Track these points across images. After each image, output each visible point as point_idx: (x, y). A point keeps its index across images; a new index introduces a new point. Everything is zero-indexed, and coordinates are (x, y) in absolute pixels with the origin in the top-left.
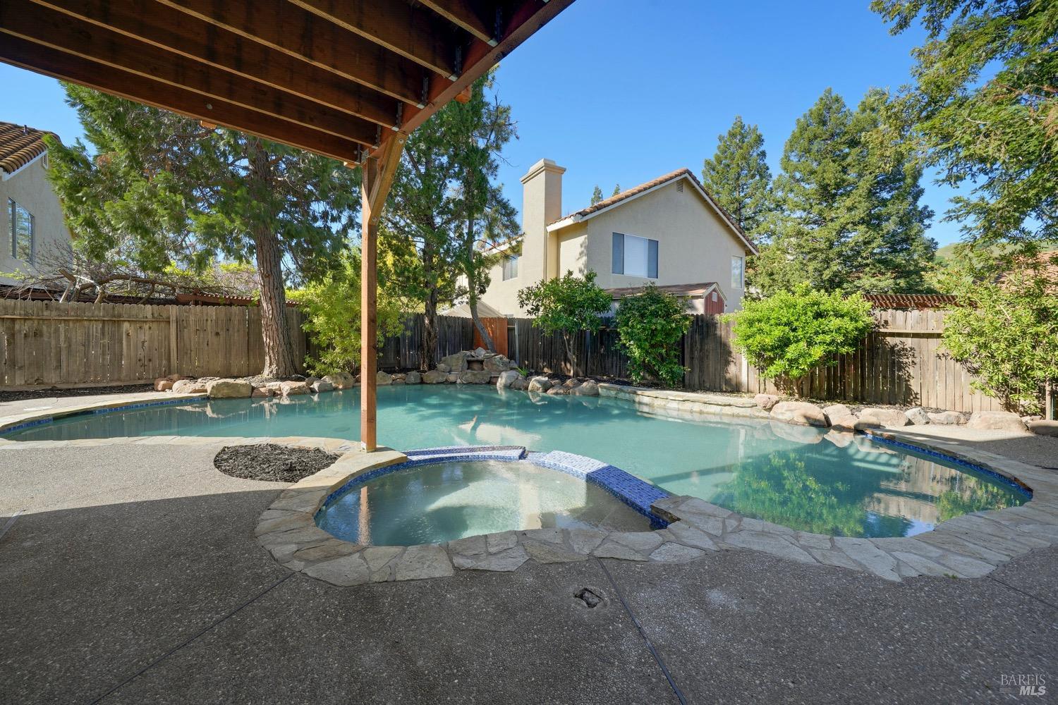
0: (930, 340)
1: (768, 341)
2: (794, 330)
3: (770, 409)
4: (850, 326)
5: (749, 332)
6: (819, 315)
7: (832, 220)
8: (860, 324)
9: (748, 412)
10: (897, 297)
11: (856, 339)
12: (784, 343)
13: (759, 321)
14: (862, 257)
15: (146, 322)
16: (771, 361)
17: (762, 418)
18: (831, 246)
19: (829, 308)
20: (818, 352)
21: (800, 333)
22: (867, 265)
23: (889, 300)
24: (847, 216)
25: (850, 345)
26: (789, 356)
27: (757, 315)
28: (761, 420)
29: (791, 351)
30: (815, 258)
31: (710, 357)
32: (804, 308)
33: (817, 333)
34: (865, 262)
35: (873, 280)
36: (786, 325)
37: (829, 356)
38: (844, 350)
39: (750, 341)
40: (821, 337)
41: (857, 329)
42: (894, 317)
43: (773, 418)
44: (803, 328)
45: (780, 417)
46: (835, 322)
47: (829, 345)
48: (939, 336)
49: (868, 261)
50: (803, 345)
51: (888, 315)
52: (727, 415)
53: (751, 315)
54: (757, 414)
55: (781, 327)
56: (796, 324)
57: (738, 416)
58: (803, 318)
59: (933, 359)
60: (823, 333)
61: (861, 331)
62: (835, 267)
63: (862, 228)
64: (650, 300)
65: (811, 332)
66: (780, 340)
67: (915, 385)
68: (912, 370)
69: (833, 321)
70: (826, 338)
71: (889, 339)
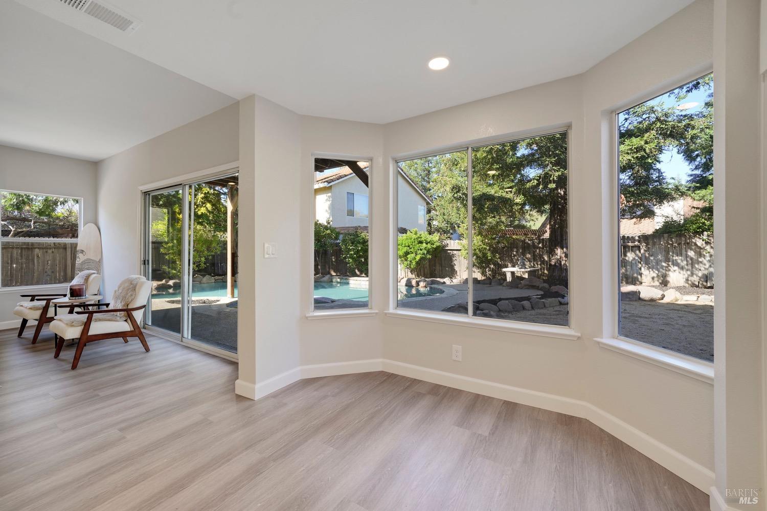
2: (411, 249)
4: (429, 246)
8: (435, 246)
11: (433, 252)
15: (50, 248)
20: (418, 258)
26: (410, 259)
33: (418, 250)
36: (408, 246)
37: (421, 259)
38: (429, 256)
41: (433, 248)
42: (450, 243)
50: (413, 255)
51: (448, 241)
55: (406, 248)
56: (411, 246)
58: (414, 244)
61: (435, 249)
64: (356, 235)
65: (416, 248)
66: (405, 253)
67: (456, 268)
68: (455, 262)
69: (424, 245)
70: (421, 252)
71: (449, 251)
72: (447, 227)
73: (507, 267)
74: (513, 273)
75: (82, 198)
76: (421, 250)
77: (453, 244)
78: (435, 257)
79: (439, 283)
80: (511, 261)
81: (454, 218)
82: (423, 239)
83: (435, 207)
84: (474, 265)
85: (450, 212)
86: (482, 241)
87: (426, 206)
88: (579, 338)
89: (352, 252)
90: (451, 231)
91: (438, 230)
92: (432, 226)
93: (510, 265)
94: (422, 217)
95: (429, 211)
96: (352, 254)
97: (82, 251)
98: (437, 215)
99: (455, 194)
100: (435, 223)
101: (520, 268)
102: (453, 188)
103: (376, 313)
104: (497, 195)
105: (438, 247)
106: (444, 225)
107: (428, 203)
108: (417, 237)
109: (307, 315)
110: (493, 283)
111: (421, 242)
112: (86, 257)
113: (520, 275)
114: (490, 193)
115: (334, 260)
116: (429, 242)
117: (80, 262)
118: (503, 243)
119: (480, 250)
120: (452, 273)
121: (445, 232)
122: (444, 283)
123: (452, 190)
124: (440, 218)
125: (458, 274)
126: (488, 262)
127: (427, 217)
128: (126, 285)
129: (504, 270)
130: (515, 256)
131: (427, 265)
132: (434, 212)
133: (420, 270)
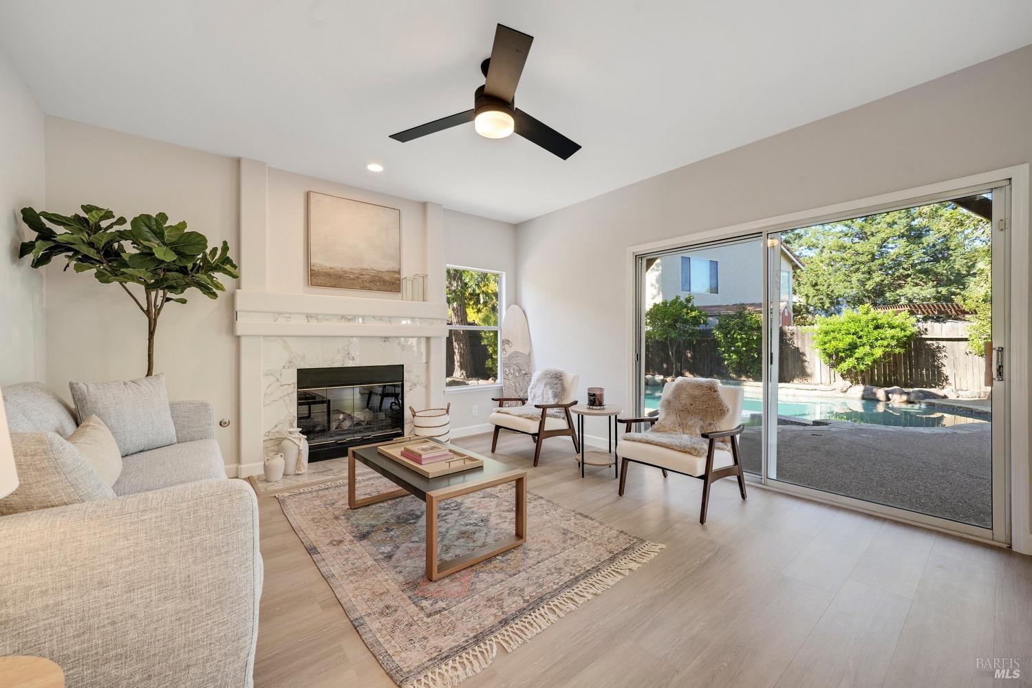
0: (960, 342)
1: (841, 345)
2: (860, 337)
3: (846, 391)
4: (901, 334)
5: (826, 339)
6: (877, 327)
7: (872, 235)
8: (908, 333)
9: (830, 393)
10: (938, 306)
11: (905, 343)
12: (853, 347)
13: (833, 331)
14: (903, 268)
16: (843, 360)
17: (840, 397)
18: (873, 259)
19: (885, 323)
20: (878, 352)
21: (864, 340)
22: (908, 276)
23: (930, 308)
24: (888, 231)
25: (900, 347)
26: (857, 355)
27: (831, 327)
28: (839, 399)
29: (859, 352)
30: (857, 270)
31: (789, 358)
32: (867, 322)
33: (877, 340)
34: (906, 272)
35: (916, 289)
36: (854, 334)
37: (886, 355)
38: (897, 351)
39: (827, 346)
40: (880, 342)
41: (905, 336)
42: (932, 327)
43: (848, 398)
44: (867, 336)
45: (853, 396)
46: (890, 332)
47: (887, 347)
48: (966, 340)
49: (909, 272)
50: (867, 348)
51: (929, 325)
52: (814, 396)
53: (825, 327)
54: (836, 395)
55: (850, 336)
56: (861, 333)
57: (822, 397)
58: (866, 329)
59: (963, 356)
60: (882, 339)
61: (909, 338)
62: (877, 278)
63: (903, 242)
64: (740, 315)
65: (872, 339)
66: (850, 344)
67: (946, 371)
68: (944, 361)
70: (884, 343)
71: (928, 342)
75: (504, 273)
77: (936, 329)
79: (935, 396)
89: (740, 344)
96: (738, 347)
97: (507, 342)
105: (912, 335)
108: (870, 317)
111: (880, 327)
112: (511, 350)
115: (689, 355)
117: (507, 356)
120: (942, 379)
125: (951, 380)
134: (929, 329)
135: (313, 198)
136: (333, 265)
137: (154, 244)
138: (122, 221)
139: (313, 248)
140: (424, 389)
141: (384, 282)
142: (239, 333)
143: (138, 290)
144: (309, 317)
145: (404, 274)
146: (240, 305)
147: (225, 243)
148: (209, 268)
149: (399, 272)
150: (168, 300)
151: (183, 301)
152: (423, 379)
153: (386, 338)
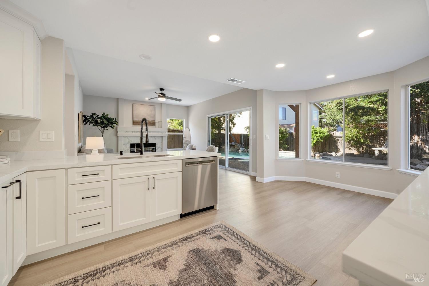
4: (322, 135)
8: (325, 135)
11: (324, 138)
37: (317, 142)
38: (321, 140)
42: (336, 133)
68: (339, 144)
69: (319, 134)
70: (317, 138)
71: (334, 138)
72: (333, 122)
73: (376, 147)
74: (380, 151)
75: (184, 119)
76: (316, 137)
77: (337, 134)
78: (326, 141)
79: (328, 155)
80: (379, 144)
81: (338, 118)
82: (317, 131)
83: (324, 110)
84: (351, 146)
85: (336, 114)
86: (357, 132)
87: (318, 111)
88: (391, 169)
90: (336, 125)
91: (327, 125)
92: (323, 123)
93: (378, 146)
94: (316, 117)
95: (320, 114)
97: (185, 138)
98: (326, 116)
99: (338, 107)
100: (324, 120)
101: (386, 148)
102: (337, 104)
103: (303, 160)
104: (366, 106)
105: (327, 135)
106: (331, 121)
107: (320, 109)
108: (314, 130)
109: (277, 159)
110: (365, 157)
111: (316, 133)
112: (186, 140)
113: (385, 152)
114: (362, 105)
116: (322, 133)
118: (373, 133)
119: (356, 137)
120: (337, 150)
121: (332, 126)
122: (331, 155)
123: (337, 105)
124: (328, 117)
125: (341, 150)
126: (362, 144)
127: (319, 117)
128: (210, 148)
129: (373, 149)
130: (382, 140)
131: (320, 145)
132: (324, 113)
133: (316, 148)
134: (335, 133)
135: (134, 105)
136: (138, 120)
137: (104, 120)
138: (98, 116)
139: (134, 116)
140: (161, 149)
141: (151, 123)
142: (118, 135)
143: (100, 128)
144: (133, 132)
145: (156, 121)
146: (118, 130)
147: (116, 118)
148: (112, 123)
149: (155, 121)
150: (105, 129)
151: (108, 129)
152: (161, 147)
153: (151, 136)
